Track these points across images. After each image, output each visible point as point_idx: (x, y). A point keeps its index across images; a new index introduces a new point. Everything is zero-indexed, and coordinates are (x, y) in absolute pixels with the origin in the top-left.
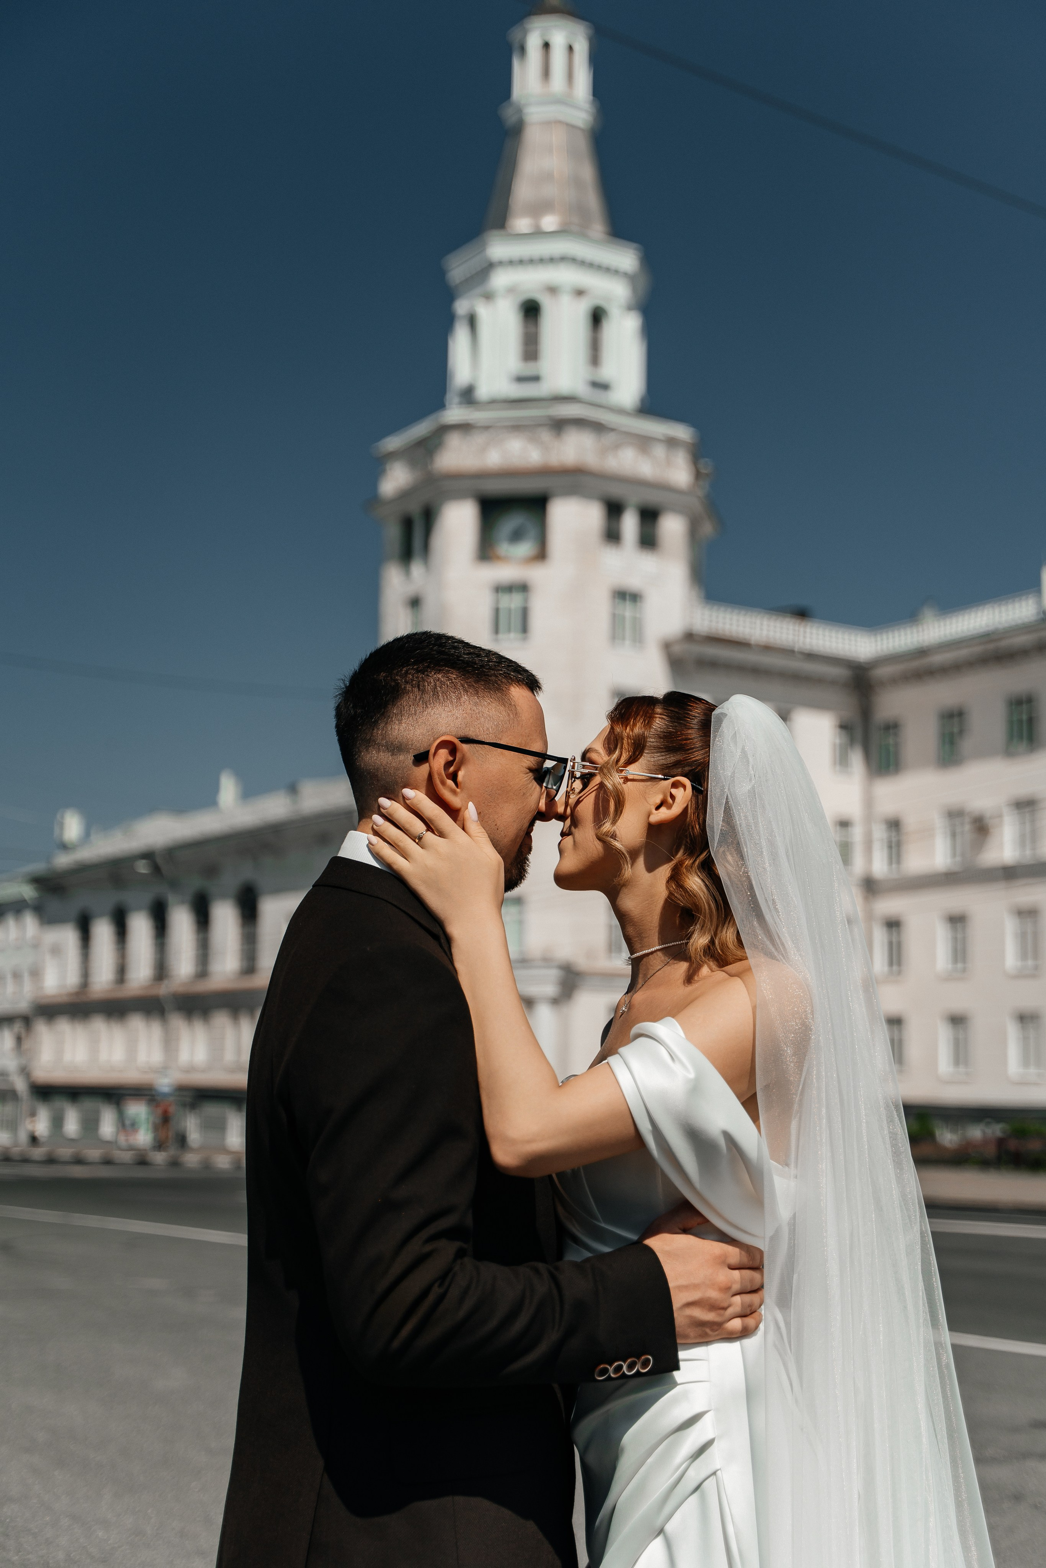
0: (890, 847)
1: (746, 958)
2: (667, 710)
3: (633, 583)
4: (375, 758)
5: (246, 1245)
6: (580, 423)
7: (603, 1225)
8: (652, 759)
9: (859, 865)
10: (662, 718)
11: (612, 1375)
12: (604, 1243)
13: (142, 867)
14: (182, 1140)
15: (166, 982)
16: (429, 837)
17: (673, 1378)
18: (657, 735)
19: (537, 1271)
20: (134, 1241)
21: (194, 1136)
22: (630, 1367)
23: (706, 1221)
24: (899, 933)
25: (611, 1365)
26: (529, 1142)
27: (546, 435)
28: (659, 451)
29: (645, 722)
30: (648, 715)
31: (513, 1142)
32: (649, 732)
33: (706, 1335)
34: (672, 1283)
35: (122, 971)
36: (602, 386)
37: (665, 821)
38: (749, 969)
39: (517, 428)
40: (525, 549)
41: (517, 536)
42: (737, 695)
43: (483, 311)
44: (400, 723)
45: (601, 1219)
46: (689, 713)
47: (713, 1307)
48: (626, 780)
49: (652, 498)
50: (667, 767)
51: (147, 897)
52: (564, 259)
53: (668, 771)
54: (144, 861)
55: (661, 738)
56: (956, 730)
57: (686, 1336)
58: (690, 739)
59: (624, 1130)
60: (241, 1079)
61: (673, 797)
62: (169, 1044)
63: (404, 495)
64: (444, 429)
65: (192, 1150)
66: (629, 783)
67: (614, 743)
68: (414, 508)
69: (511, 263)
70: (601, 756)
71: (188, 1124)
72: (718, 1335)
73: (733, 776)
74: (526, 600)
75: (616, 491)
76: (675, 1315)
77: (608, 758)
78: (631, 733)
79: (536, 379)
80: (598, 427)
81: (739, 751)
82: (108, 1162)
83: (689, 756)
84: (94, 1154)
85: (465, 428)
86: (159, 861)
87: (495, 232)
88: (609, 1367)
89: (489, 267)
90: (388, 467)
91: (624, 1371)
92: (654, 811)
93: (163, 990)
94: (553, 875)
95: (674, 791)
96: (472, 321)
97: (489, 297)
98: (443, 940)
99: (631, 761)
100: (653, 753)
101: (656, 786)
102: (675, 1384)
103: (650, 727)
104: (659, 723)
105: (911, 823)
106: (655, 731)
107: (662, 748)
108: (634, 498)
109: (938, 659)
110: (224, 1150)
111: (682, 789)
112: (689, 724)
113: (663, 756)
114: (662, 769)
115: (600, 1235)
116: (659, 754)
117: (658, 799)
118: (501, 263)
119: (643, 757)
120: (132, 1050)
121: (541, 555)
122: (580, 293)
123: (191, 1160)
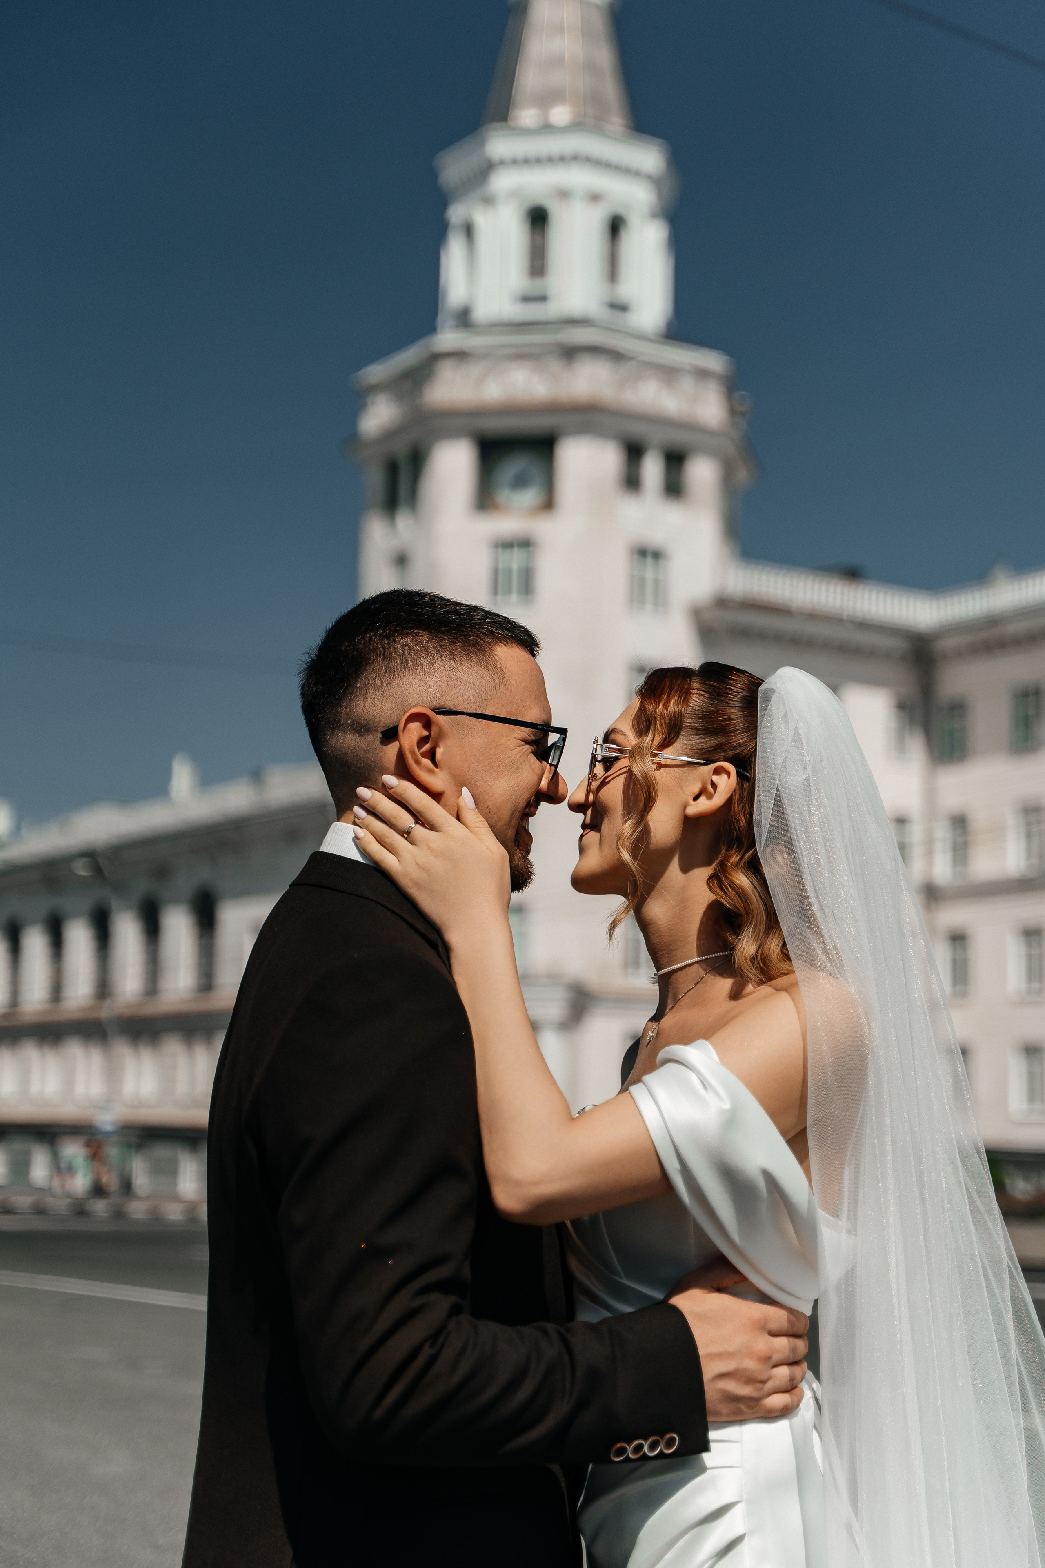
0: (955, 849)
1: (793, 972)
2: (705, 684)
3: (655, 537)
4: (341, 741)
5: (205, 1308)
6: (595, 350)
7: (625, 1282)
8: (689, 743)
9: (918, 868)
10: (700, 695)
11: (632, 1456)
12: (625, 1301)
13: (81, 869)
14: (127, 1186)
15: (108, 1001)
16: (419, 831)
17: (701, 1461)
18: (694, 714)
19: (545, 1332)
20: (71, 1303)
21: (141, 1180)
22: (653, 1447)
23: (744, 1279)
24: (964, 948)
25: (629, 1443)
26: (536, 1183)
27: (555, 365)
28: (687, 384)
29: (681, 699)
30: (684, 691)
31: (518, 1184)
32: (686, 711)
33: (739, 1412)
34: (703, 1350)
35: (57, 990)
36: (619, 307)
37: (705, 813)
38: (795, 984)
39: (521, 356)
40: (529, 497)
41: (520, 482)
42: (786, 667)
43: (482, 220)
44: (365, 699)
45: (623, 1275)
46: (731, 689)
47: (750, 1380)
48: (660, 766)
49: (679, 438)
50: (707, 751)
51: (87, 903)
52: (575, 158)
53: (707, 757)
54: (84, 860)
55: (699, 718)
56: (1031, 712)
57: (717, 1413)
58: (733, 719)
59: (649, 1172)
60: (201, 1116)
61: (714, 785)
62: (113, 1075)
63: (389, 435)
64: (436, 357)
65: (139, 1198)
66: (662, 770)
67: (646, 723)
68: (400, 448)
69: (516, 162)
70: (630, 738)
71: (134, 1167)
72: (754, 1413)
73: (784, 764)
74: (530, 558)
75: (637, 430)
76: (706, 1388)
77: (638, 741)
78: (665, 712)
79: (542, 298)
80: (615, 356)
81: (791, 733)
82: (40, 1211)
83: (733, 739)
84: (24, 1201)
85: (460, 356)
86: (101, 861)
87: (496, 125)
88: (627, 1446)
89: (488, 168)
90: (369, 400)
91: (645, 1452)
92: (692, 802)
93: (105, 1012)
94: (570, 876)
95: (715, 778)
96: (469, 230)
97: (489, 201)
98: (441, 950)
99: (665, 745)
100: (690, 735)
101: (694, 772)
102: (703, 1469)
103: (688, 706)
104: (697, 700)
105: (979, 820)
106: (692, 709)
107: (699, 730)
108: (657, 437)
109: (1012, 629)
110: (175, 1198)
111: (725, 776)
112: (732, 702)
113: (701, 739)
114: (702, 753)
115: (621, 1293)
116: (697, 737)
117: (696, 789)
118: (502, 163)
119: (678, 740)
120: (69, 1082)
121: (549, 504)
122: (595, 197)
123: (138, 1210)
